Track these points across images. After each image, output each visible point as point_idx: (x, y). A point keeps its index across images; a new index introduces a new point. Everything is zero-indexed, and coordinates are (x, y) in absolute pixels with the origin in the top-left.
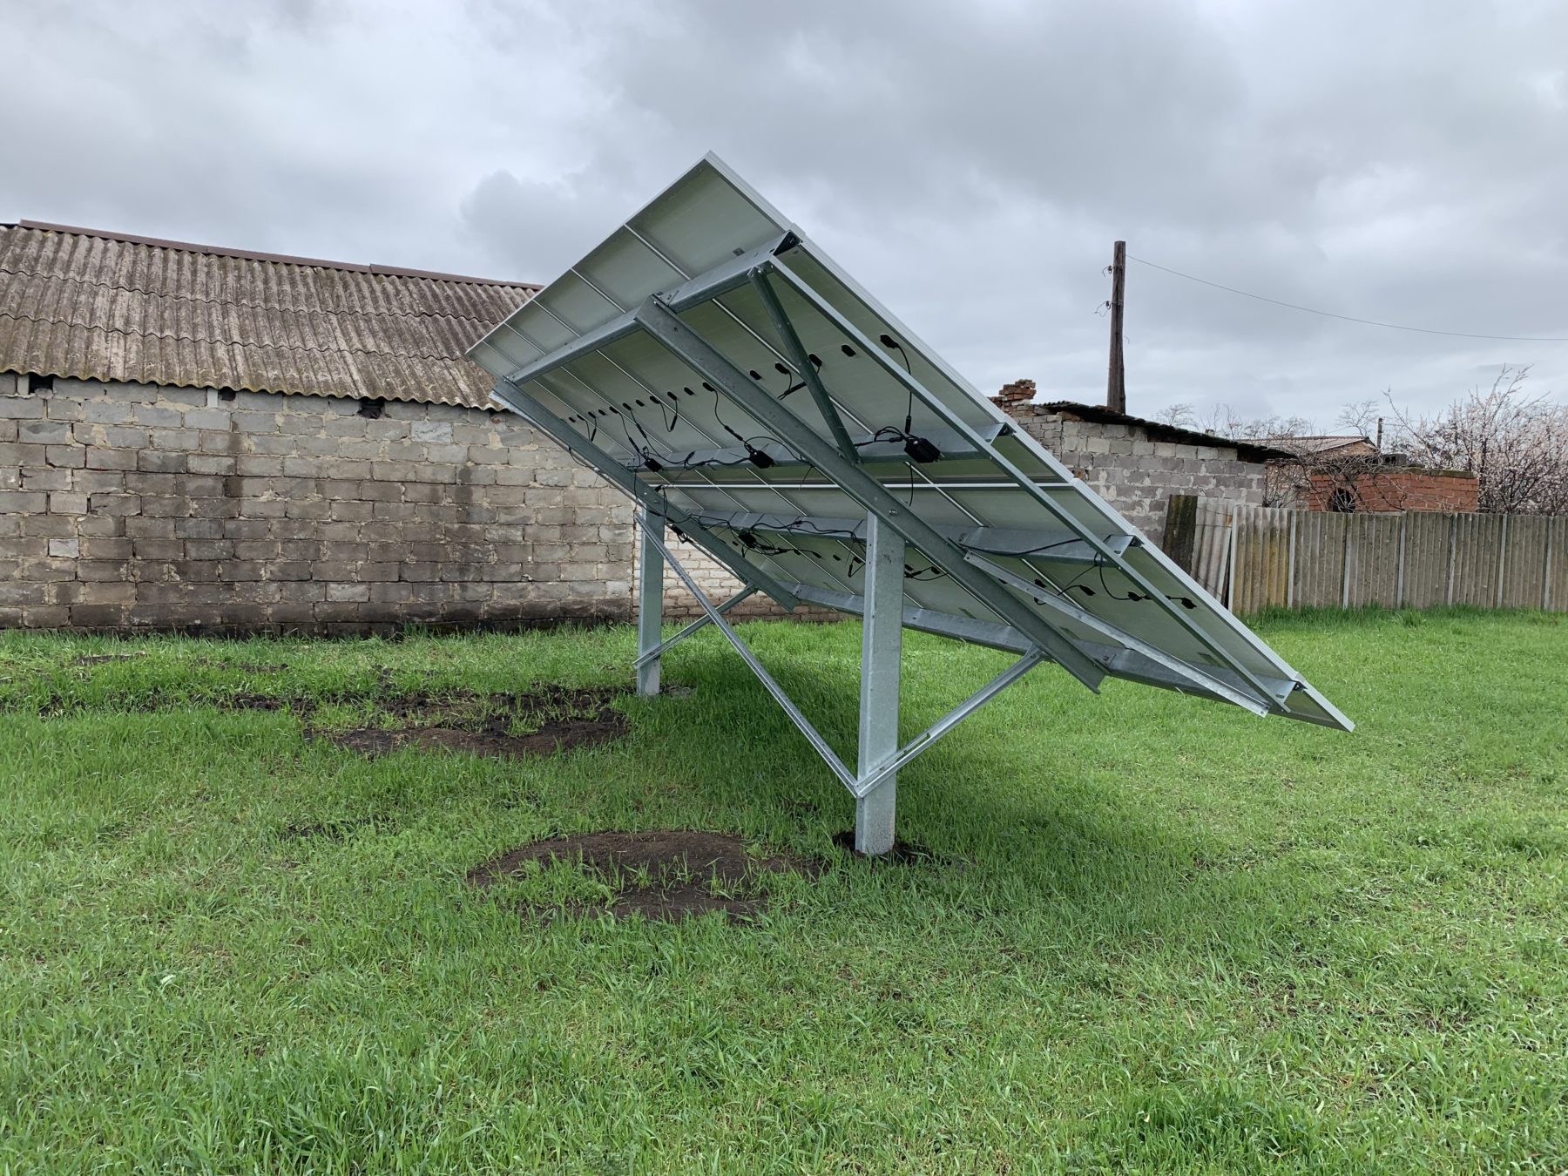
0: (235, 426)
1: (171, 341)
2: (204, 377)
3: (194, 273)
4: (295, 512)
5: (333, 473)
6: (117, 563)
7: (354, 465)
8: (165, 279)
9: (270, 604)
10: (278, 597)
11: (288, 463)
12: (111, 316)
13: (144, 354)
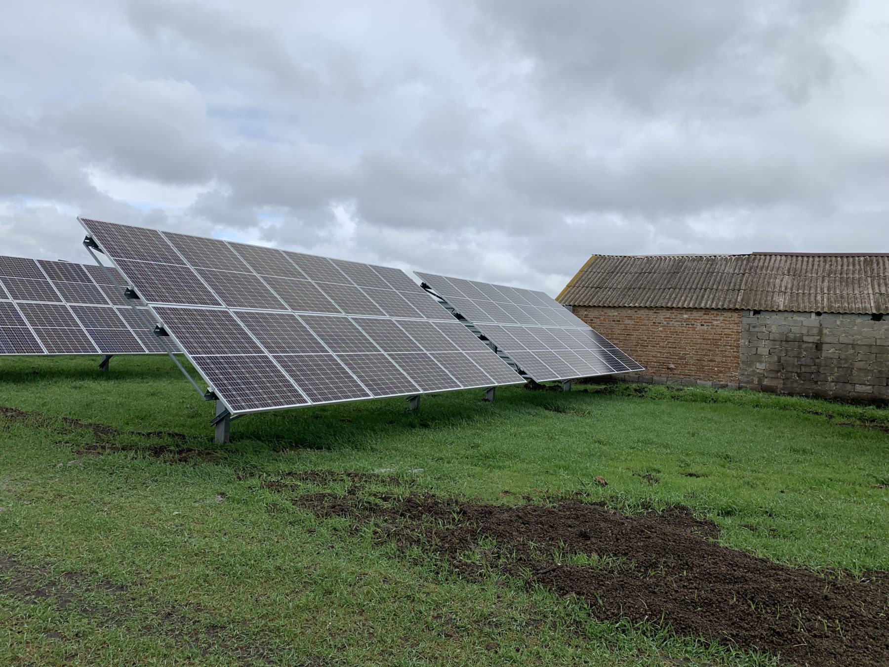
0: (821, 325)
1: (801, 294)
2: (811, 308)
3: (813, 265)
4: (843, 356)
5: (859, 342)
6: (778, 372)
7: (868, 339)
8: (801, 269)
9: (831, 390)
10: (834, 388)
11: (841, 338)
12: (781, 287)
13: (791, 301)
